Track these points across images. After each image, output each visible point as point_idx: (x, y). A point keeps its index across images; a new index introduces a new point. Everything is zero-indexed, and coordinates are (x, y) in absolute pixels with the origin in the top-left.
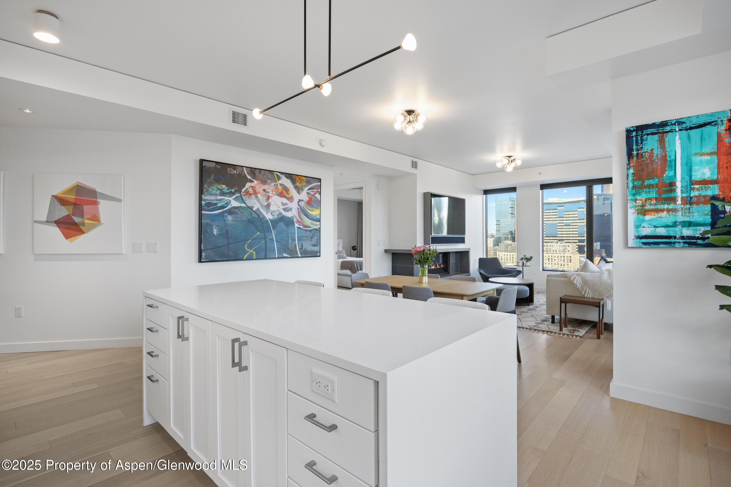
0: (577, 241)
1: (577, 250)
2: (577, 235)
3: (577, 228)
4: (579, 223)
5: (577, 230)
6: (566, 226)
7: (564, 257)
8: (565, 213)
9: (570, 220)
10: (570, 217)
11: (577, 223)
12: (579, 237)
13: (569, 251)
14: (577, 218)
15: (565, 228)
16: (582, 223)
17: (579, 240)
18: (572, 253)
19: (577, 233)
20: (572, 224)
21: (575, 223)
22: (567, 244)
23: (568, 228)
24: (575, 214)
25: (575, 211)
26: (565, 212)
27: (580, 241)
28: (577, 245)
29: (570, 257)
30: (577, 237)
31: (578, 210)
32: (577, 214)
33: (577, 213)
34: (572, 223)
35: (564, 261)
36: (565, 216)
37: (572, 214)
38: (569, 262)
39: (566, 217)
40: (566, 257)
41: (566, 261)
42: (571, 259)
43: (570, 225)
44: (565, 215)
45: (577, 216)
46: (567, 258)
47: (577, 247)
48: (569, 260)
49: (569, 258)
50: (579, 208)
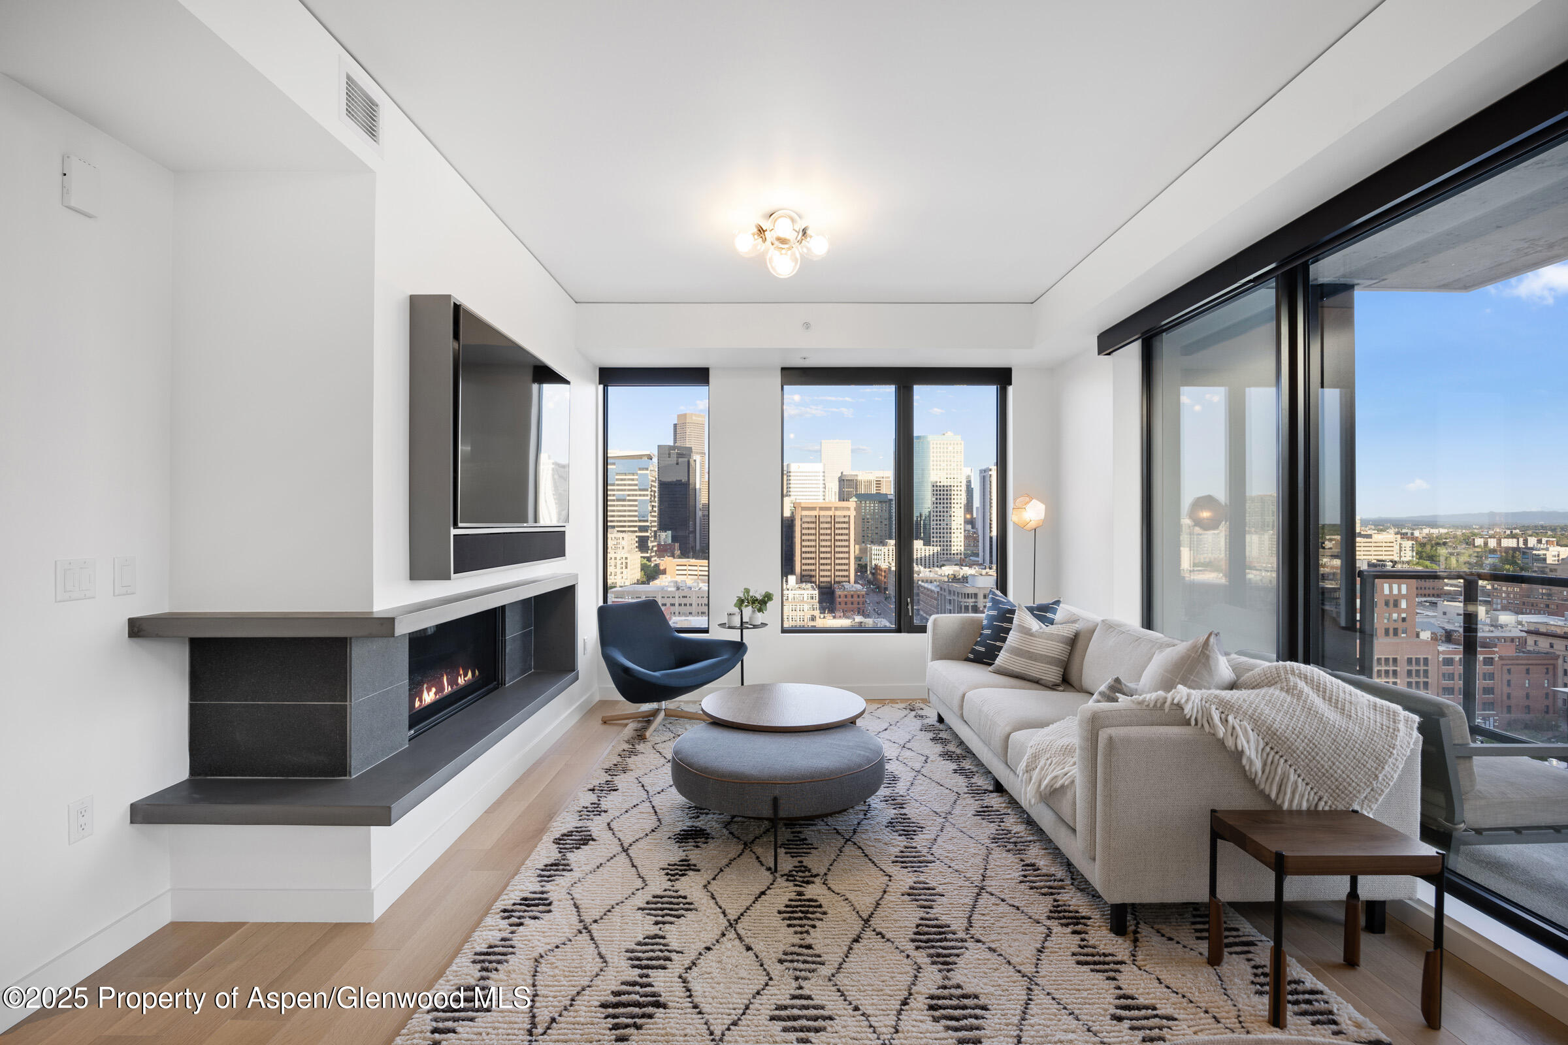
0: (636, 529)
1: (637, 545)
2: (636, 519)
3: (636, 506)
4: (640, 495)
5: (636, 508)
6: (618, 500)
7: (616, 558)
8: (617, 477)
9: (625, 490)
10: (625, 485)
11: (636, 495)
12: (640, 521)
13: (623, 548)
14: (636, 488)
15: (617, 506)
16: (644, 495)
17: (640, 527)
18: (629, 552)
19: (636, 513)
20: (628, 498)
21: (633, 495)
22: (621, 535)
23: (623, 506)
24: (633, 480)
25: (633, 474)
26: (617, 474)
27: (643, 529)
28: (636, 537)
29: (626, 558)
30: (636, 521)
31: (639, 472)
32: (637, 480)
33: (636, 477)
34: (629, 495)
35: (615, 566)
36: (617, 482)
37: (629, 479)
38: (624, 568)
39: (618, 485)
40: (618, 558)
41: (619, 566)
42: (626, 563)
43: (624, 500)
44: (617, 480)
45: (636, 482)
46: (620, 562)
47: (637, 539)
48: (624, 564)
49: (624, 561)
50: (640, 469)
